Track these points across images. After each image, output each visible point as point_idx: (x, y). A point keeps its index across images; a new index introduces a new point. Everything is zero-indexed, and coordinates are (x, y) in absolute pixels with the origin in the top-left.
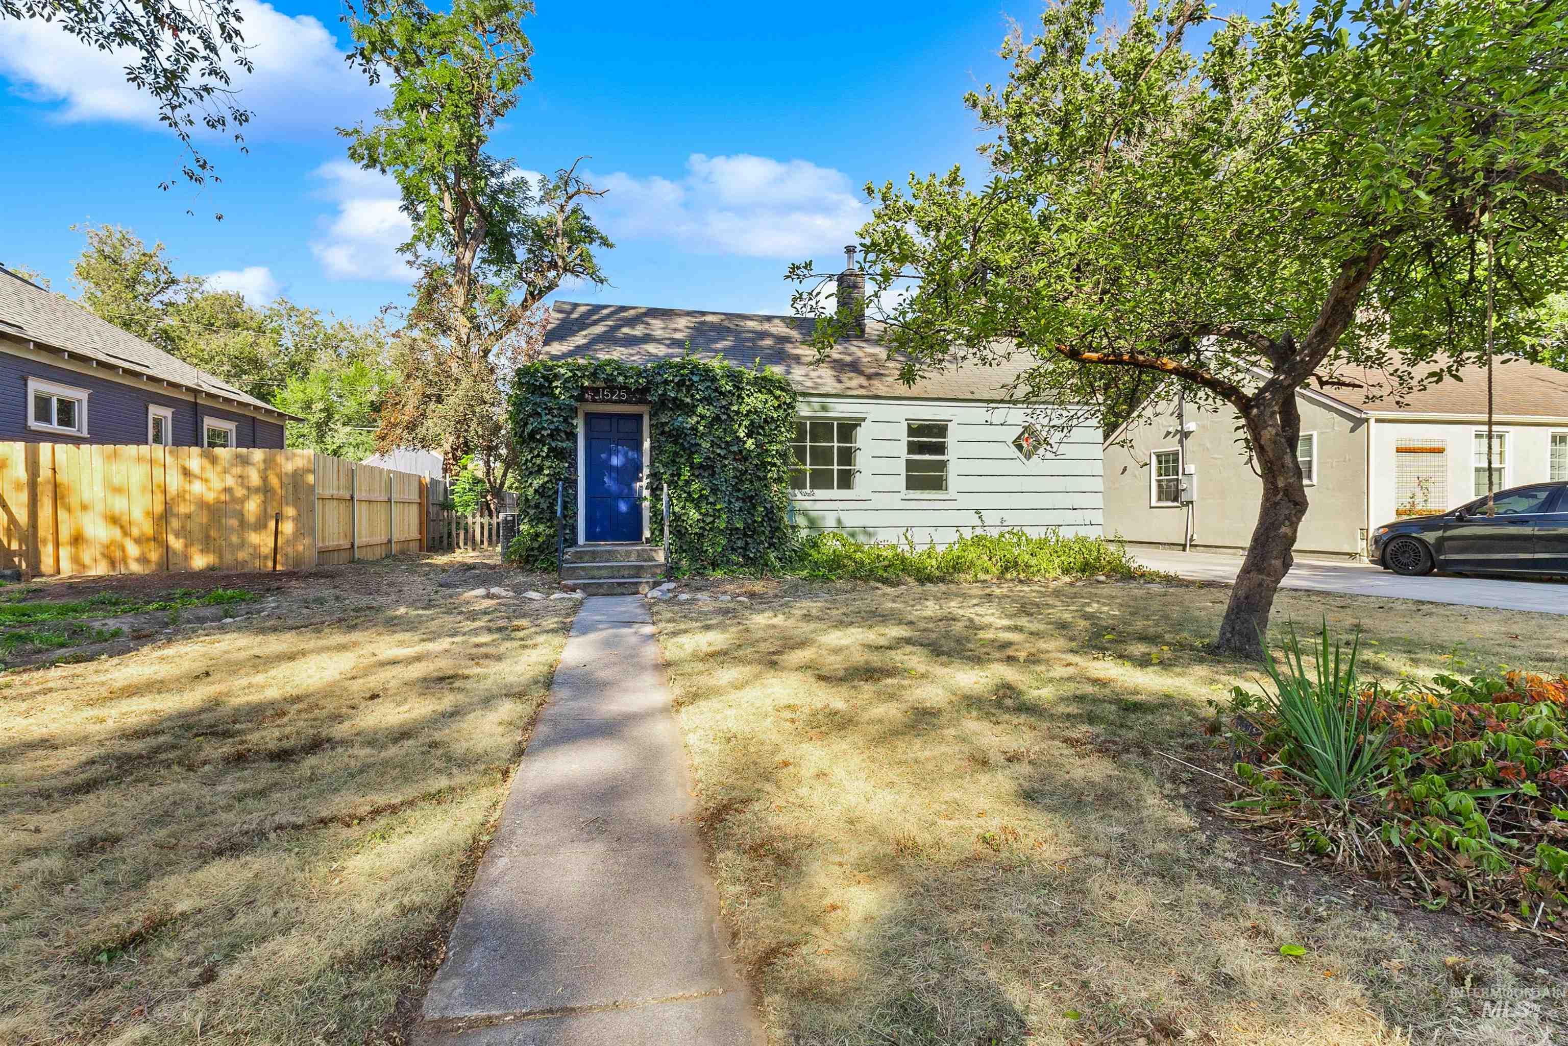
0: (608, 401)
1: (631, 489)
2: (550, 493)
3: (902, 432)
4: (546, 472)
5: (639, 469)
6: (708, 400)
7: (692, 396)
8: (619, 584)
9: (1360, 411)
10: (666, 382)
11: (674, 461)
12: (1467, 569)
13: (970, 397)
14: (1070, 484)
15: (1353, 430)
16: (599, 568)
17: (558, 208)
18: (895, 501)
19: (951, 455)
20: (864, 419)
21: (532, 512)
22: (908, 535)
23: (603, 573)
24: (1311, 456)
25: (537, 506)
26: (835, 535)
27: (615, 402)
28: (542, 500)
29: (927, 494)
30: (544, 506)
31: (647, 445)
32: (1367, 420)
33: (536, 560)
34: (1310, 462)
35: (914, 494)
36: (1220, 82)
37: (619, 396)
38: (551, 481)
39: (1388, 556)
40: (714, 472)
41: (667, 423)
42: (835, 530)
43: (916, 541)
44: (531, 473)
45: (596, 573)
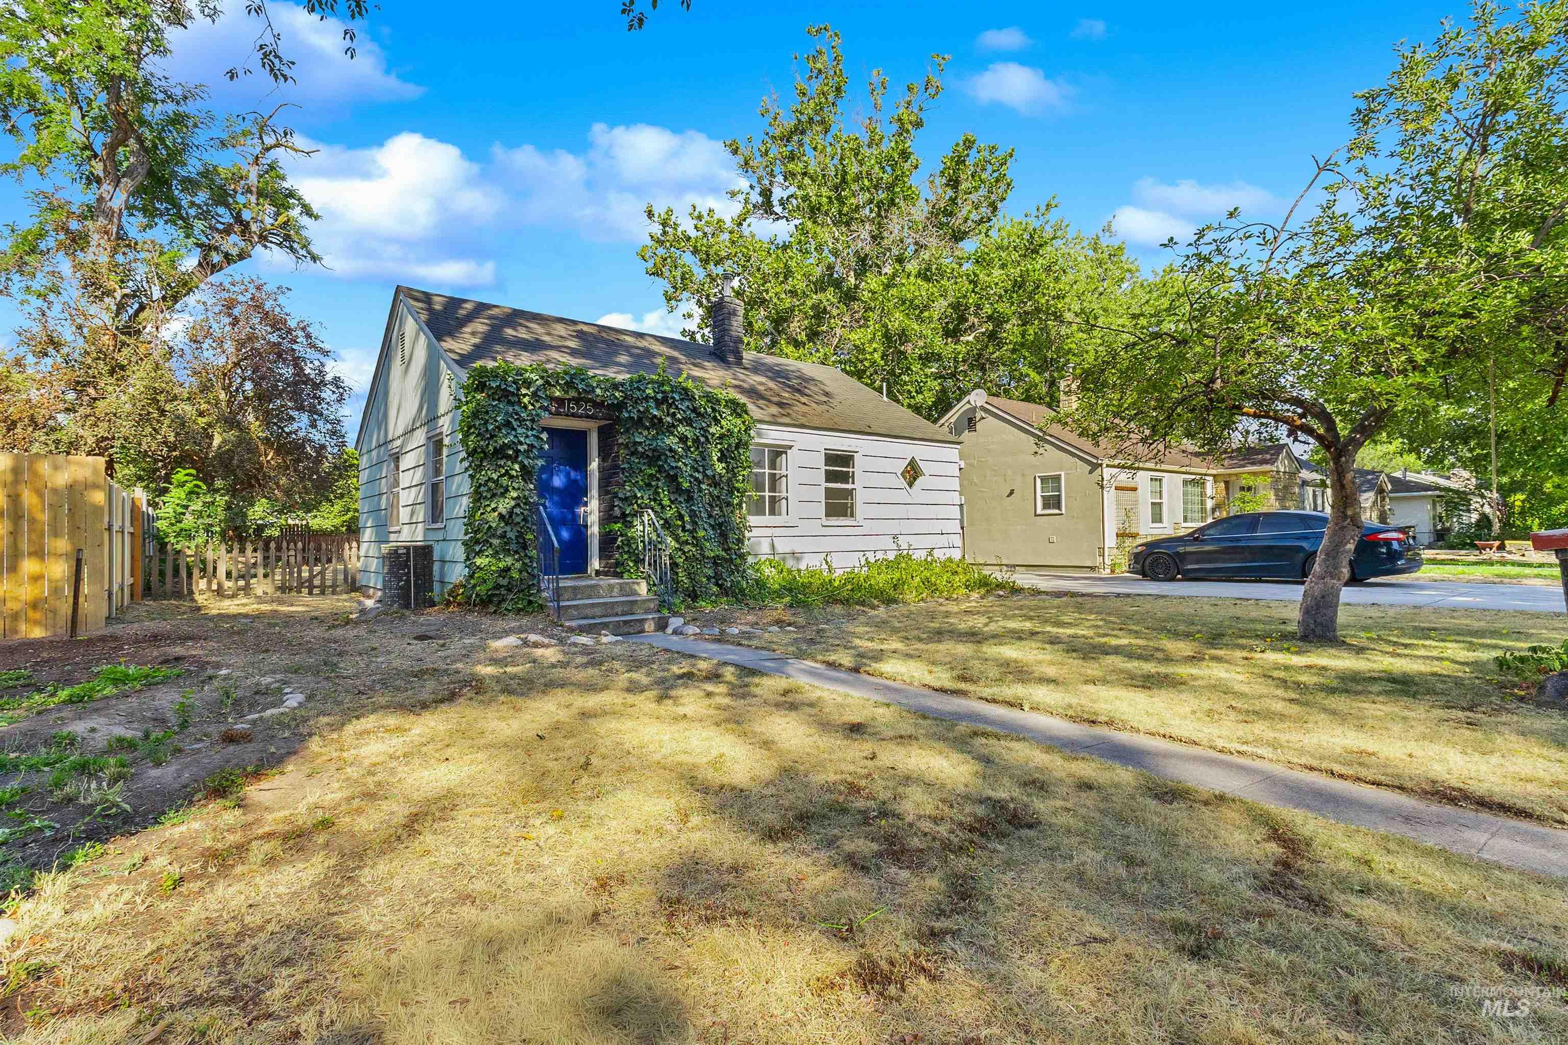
0: (573, 415)
1: (575, 516)
2: (518, 519)
3: (820, 461)
4: (514, 494)
5: (584, 491)
6: (688, 422)
7: (674, 414)
8: (625, 622)
9: (1097, 458)
10: (647, 398)
11: (649, 485)
12: (1200, 575)
13: (868, 430)
14: (913, 511)
15: (1091, 472)
16: (593, 605)
17: (251, 159)
18: (815, 527)
19: (858, 485)
20: (790, 447)
21: (496, 542)
22: (829, 559)
23: (597, 611)
24: (1059, 491)
25: (503, 536)
26: (770, 562)
27: (580, 416)
28: (508, 528)
29: (842, 521)
30: (512, 535)
31: (594, 465)
32: (1101, 465)
33: (504, 600)
34: (1059, 496)
35: (834, 521)
36: (954, 183)
37: (585, 409)
38: (518, 505)
39: (1147, 568)
40: (692, 498)
41: (640, 443)
42: (772, 557)
43: (834, 565)
44: (494, 495)
45: (588, 612)
